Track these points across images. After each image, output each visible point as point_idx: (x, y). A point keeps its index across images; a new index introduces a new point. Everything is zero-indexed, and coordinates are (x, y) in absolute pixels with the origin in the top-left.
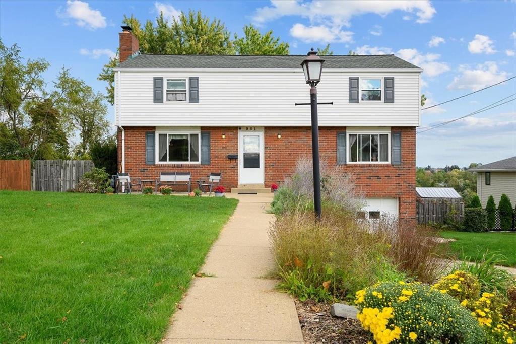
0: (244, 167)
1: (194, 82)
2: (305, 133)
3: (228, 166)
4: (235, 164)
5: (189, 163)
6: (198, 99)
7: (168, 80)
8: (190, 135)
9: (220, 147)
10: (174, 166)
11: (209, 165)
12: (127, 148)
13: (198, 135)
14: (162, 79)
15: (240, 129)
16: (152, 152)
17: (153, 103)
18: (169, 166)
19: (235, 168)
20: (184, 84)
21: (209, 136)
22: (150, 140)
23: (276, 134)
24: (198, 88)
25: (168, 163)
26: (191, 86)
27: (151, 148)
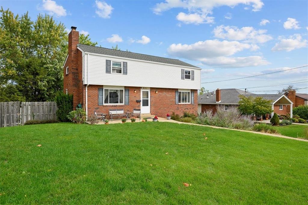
0: (143, 106)
1: (125, 64)
2: (165, 91)
3: (136, 105)
4: (139, 104)
5: (119, 104)
6: (127, 73)
7: (113, 62)
8: (120, 90)
9: (133, 96)
10: (113, 106)
11: (128, 105)
12: (88, 96)
13: (123, 90)
14: (110, 61)
15: (141, 88)
16: (102, 99)
17: (105, 73)
18: (110, 106)
19: (139, 106)
20: (120, 65)
21: (129, 91)
22: (101, 92)
23: (155, 91)
24: (127, 67)
25: (109, 104)
26: (124, 66)
27: (101, 96)
